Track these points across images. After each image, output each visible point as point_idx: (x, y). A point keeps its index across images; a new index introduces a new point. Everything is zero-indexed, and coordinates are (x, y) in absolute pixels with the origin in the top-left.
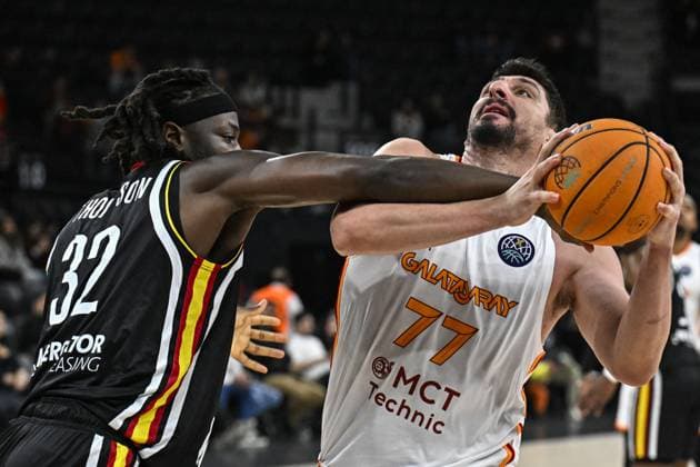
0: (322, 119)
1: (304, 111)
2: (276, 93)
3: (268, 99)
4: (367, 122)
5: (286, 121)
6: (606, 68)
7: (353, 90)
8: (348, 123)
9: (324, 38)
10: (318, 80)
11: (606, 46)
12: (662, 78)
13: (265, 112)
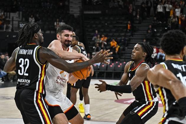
0: (15, 19)
1: (11, 17)
2: (6, 13)
3: (4, 14)
4: (24, 19)
5: (8, 19)
6: (71, 10)
7: (21, 13)
8: (20, 20)
9: (15, 3)
10: (14, 11)
11: (70, 5)
12: (82, 11)
13: (4, 17)
